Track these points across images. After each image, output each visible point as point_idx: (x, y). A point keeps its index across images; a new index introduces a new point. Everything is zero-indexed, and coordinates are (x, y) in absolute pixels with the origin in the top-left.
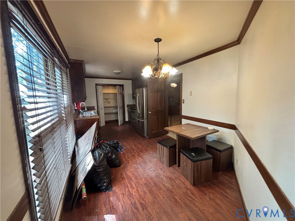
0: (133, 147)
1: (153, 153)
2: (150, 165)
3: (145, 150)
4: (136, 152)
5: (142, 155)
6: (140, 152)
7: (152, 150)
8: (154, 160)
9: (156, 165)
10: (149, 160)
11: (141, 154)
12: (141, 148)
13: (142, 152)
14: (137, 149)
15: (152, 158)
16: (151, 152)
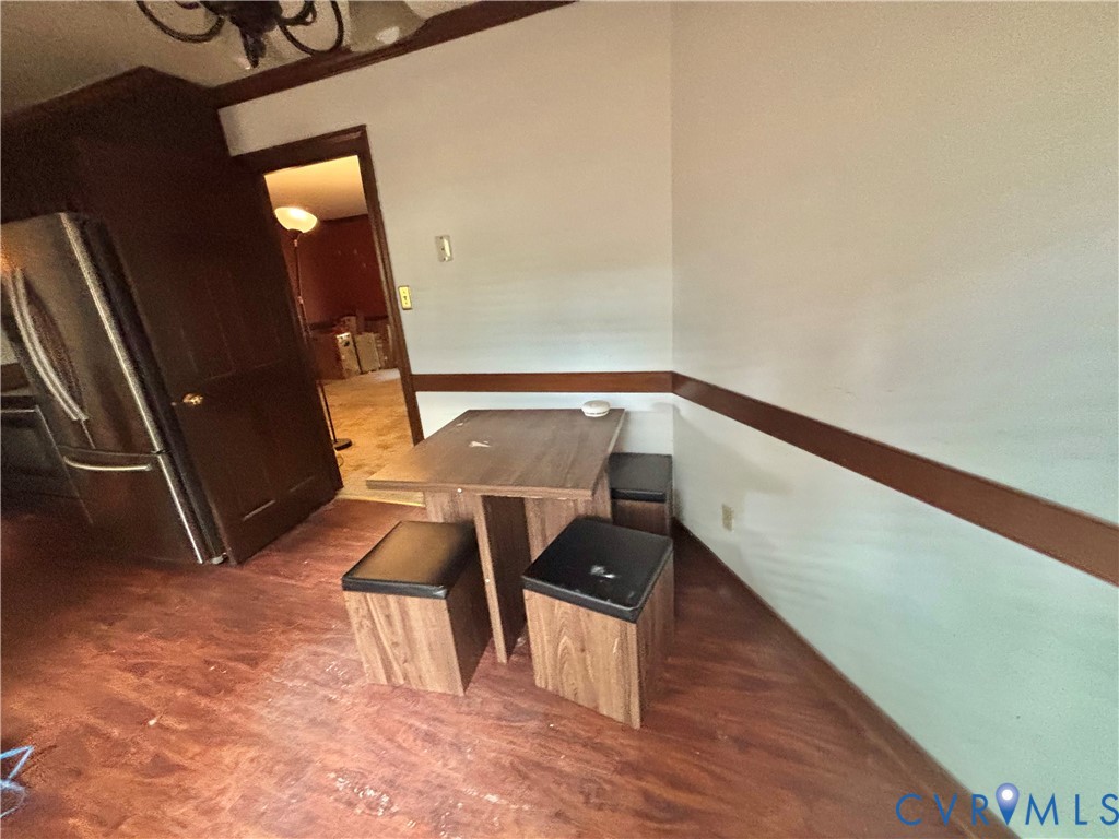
0: (122, 685)
1: (315, 654)
2: (341, 753)
3: (242, 659)
4: (170, 721)
5: (235, 717)
6: (204, 702)
7: (296, 635)
8: (346, 701)
9: (381, 731)
10: (313, 722)
11: (224, 708)
12: (208, 663)
13: (229, 691)
14: (167, 692)
15: (322, 692)
16: (300, 653)
